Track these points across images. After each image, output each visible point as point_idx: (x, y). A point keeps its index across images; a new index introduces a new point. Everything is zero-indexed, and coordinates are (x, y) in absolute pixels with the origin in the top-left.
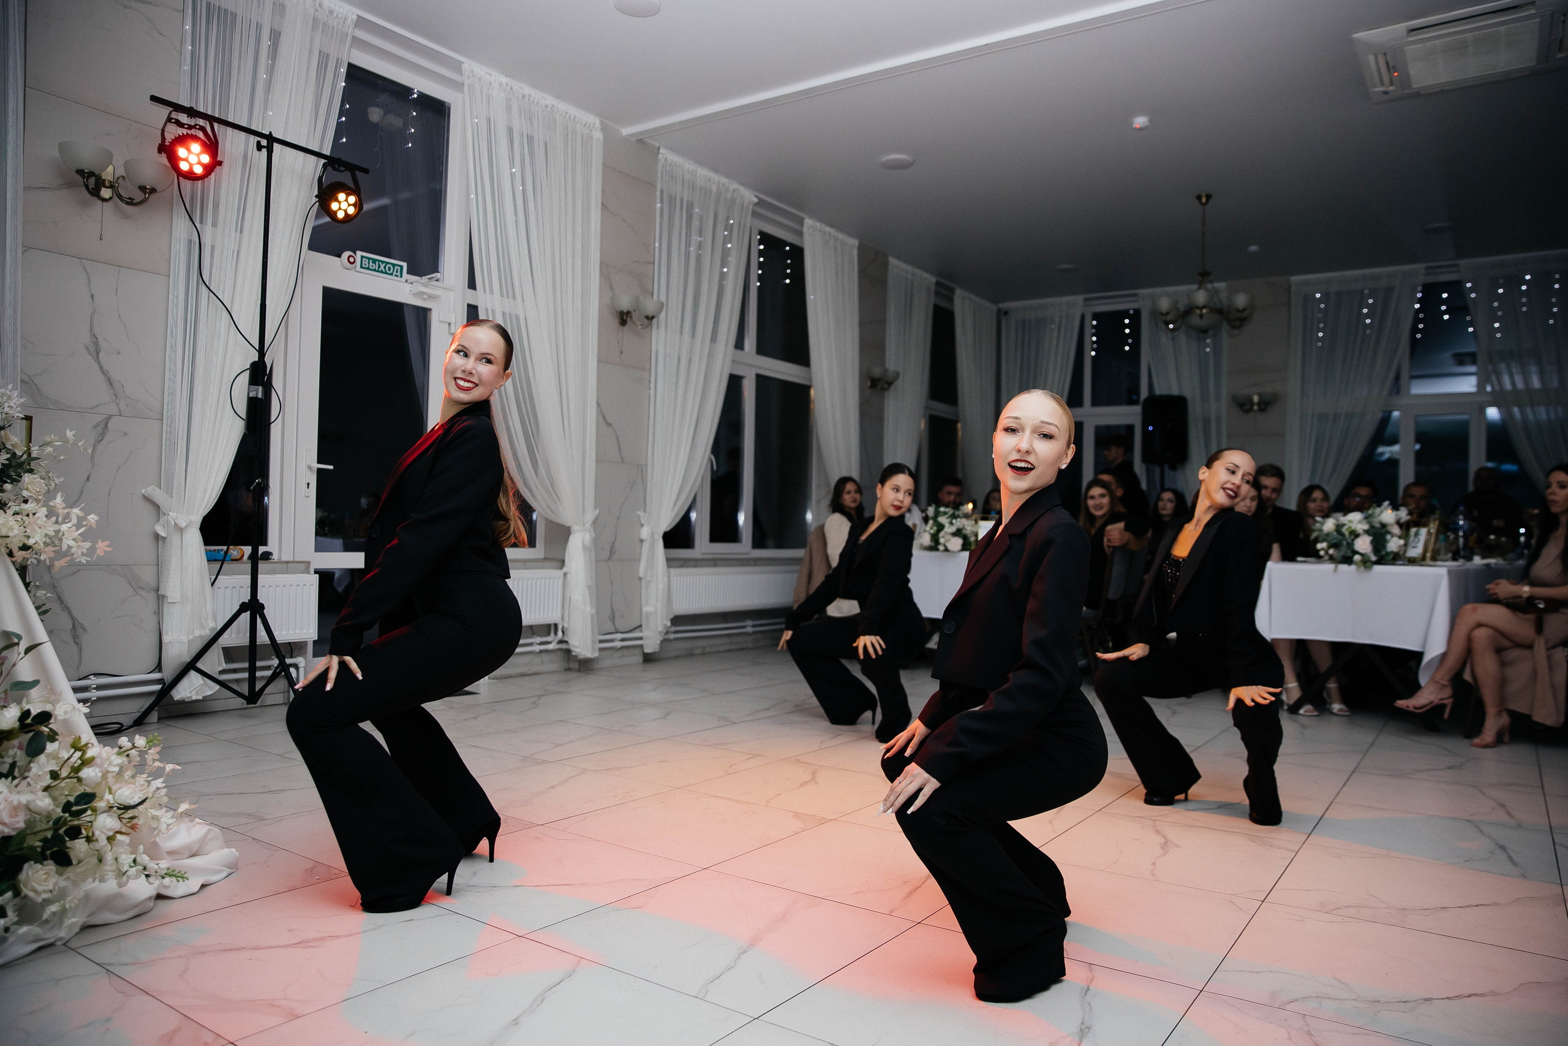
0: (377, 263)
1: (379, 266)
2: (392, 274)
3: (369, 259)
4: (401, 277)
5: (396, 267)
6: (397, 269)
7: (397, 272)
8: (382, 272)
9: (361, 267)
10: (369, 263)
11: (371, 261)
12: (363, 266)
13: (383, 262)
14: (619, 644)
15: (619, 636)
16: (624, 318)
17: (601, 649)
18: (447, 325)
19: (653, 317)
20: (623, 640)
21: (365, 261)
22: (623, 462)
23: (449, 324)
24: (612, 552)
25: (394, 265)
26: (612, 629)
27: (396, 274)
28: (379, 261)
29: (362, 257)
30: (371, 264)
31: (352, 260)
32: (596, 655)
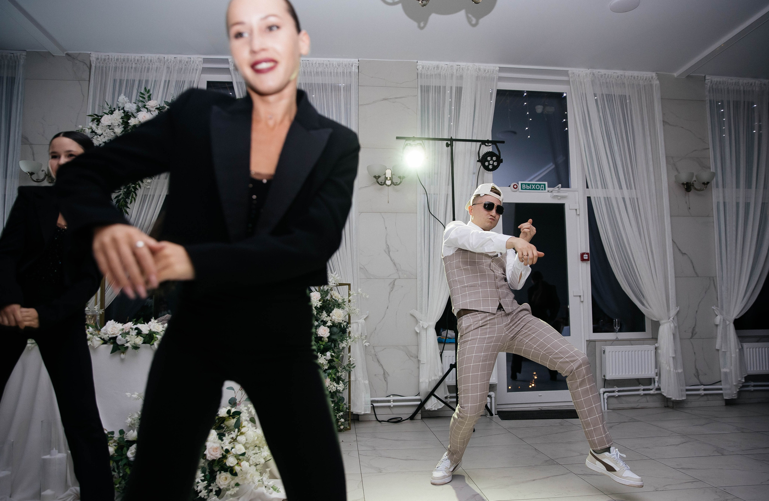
0: (530, 185)
1: (532, 187)
2: (539, 190)
3: (526, 184)
4: (545, 190)
5: (541, 185)
6: (542, 186)
7: (542, 188)
8: (533, 189)
9: (522, 189)
10: (526, 186)
11: (527, 185)
12: (523, 188)
13: (534, 184)
14: (703, 392)
15: (702, 387)
16: (688, 187)
17: (687, 395)
18: (575, 210)
19: (708, 183)
20: (705, 390)
21: (524, 186)
22: (698, 276)
23: (576, 210)
24: (693, 333)
25: (540, 185)
26: (696, 381)
27: (542, 189)
28: (531, 184)
29: (522, 184)
30: (527, 186)
31: (515, 186)
32: (684, 398)
